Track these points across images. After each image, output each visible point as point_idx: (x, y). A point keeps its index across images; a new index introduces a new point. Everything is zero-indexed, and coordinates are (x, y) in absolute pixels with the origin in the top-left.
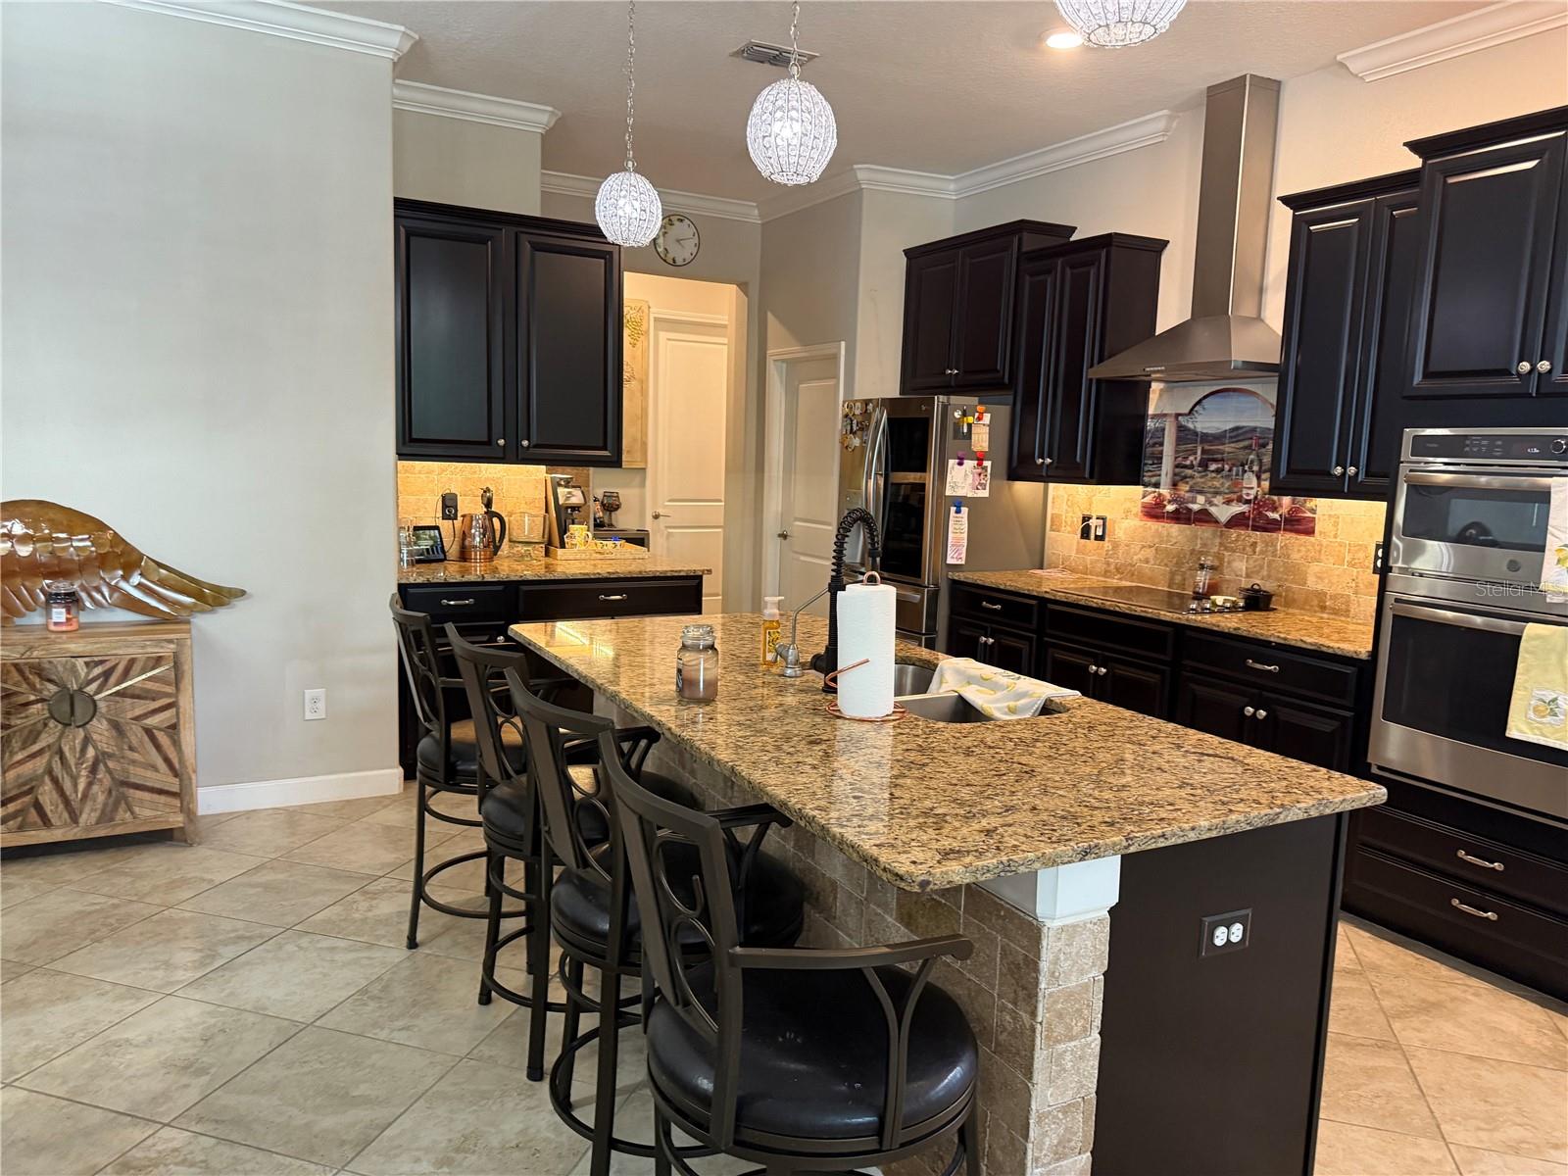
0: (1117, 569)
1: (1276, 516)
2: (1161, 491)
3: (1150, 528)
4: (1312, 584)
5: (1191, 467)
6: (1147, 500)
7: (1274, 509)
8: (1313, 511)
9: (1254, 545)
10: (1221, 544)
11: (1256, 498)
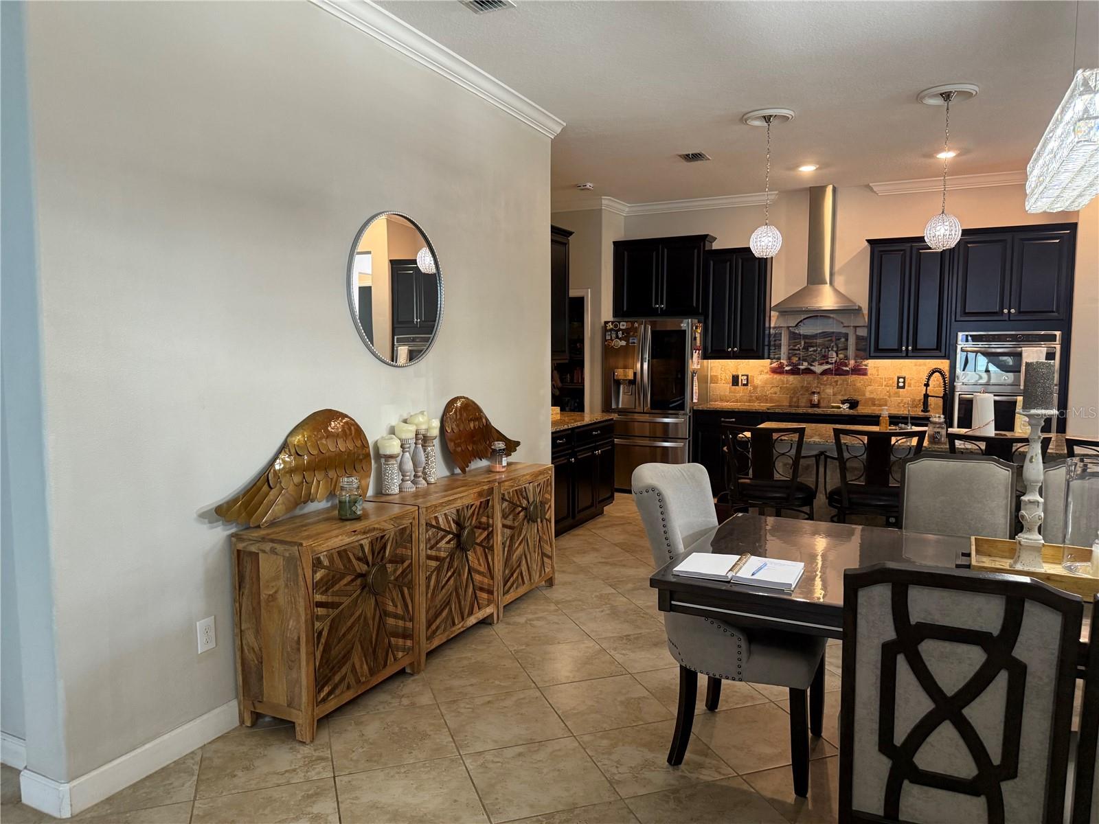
0: (756, 398)
1: (848, 369)
2: (782, 361)
3: (776, 378)
4: (868, 395)
5: (799, 349)
6: (773, 365)
7: (846, 366)
8: (866, 365)
9: (837, 382)
10: (818, 383)
11: (836, 362)
